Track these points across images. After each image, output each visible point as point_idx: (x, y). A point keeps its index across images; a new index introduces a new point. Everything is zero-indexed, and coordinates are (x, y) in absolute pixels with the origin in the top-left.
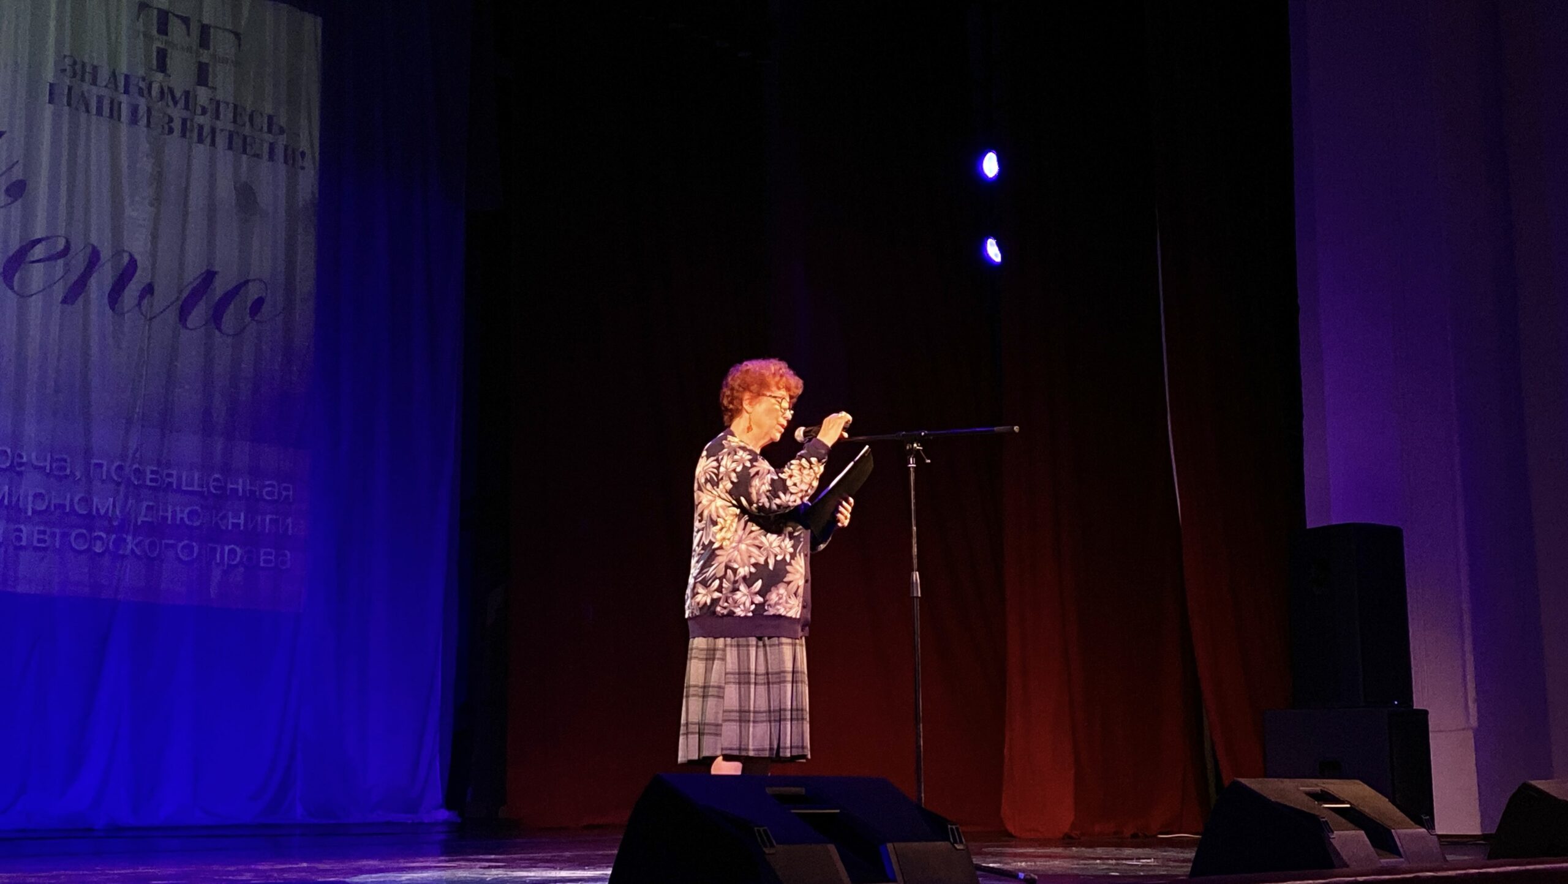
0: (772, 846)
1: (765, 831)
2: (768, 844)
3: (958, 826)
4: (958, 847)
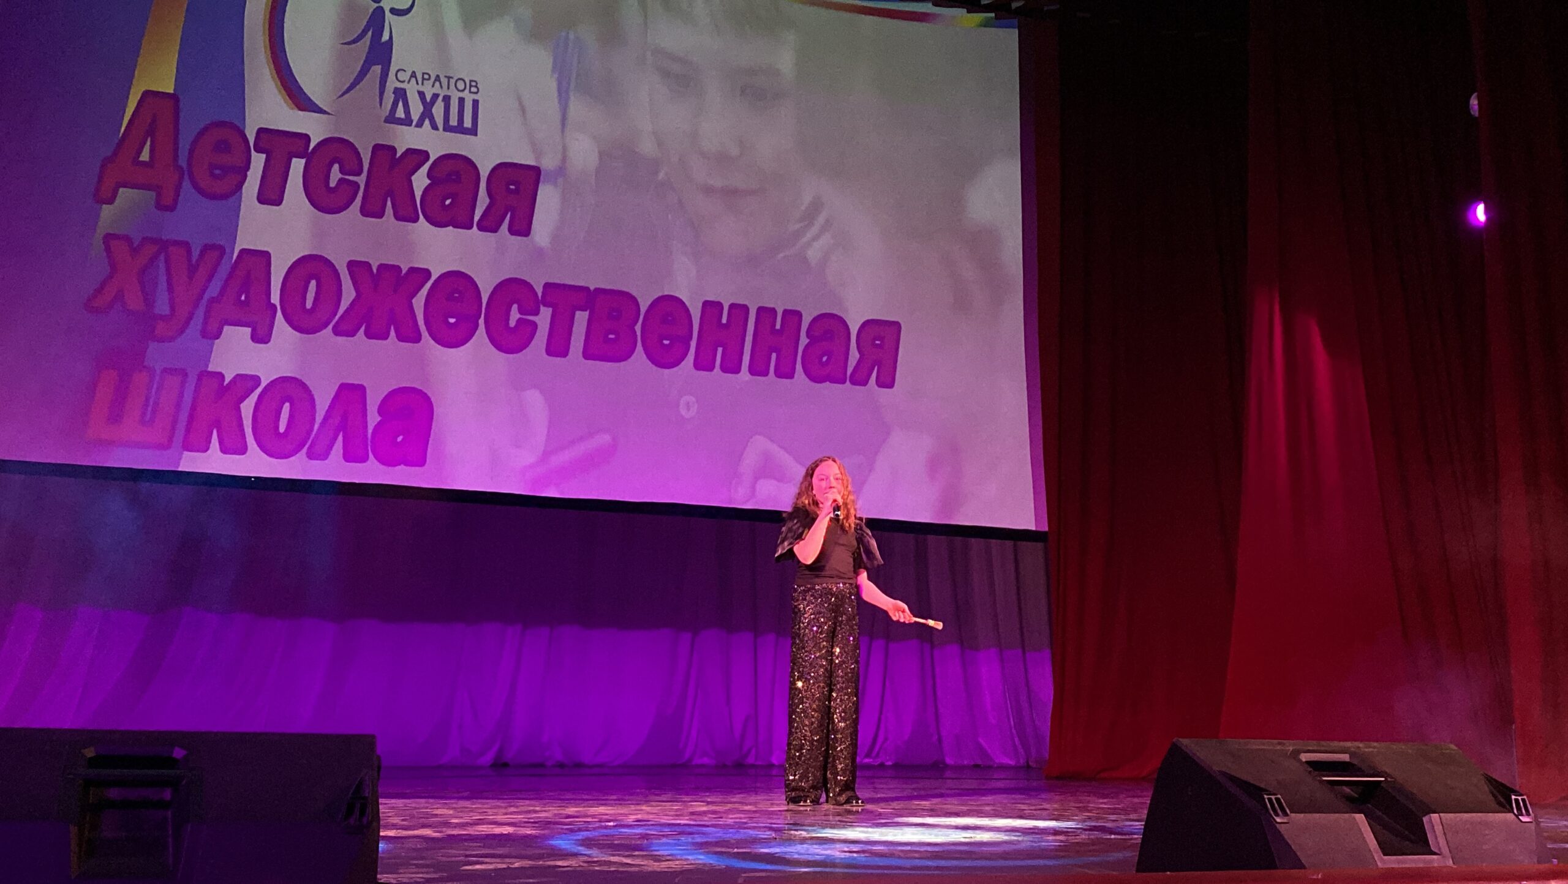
0: (1285, 814)
1: (1276, 799)
2: (1279, 811)
3: (1525, 797)
4: (1524, 819)
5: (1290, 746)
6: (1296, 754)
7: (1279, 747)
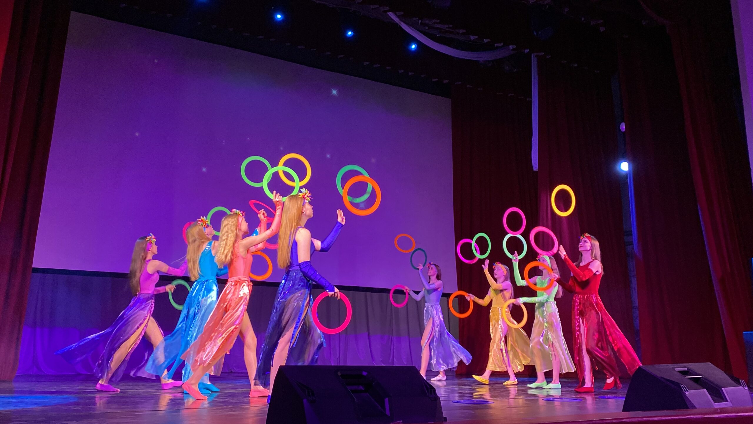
5: (671, 366)
6: (673, 369)
7: (668, 367)
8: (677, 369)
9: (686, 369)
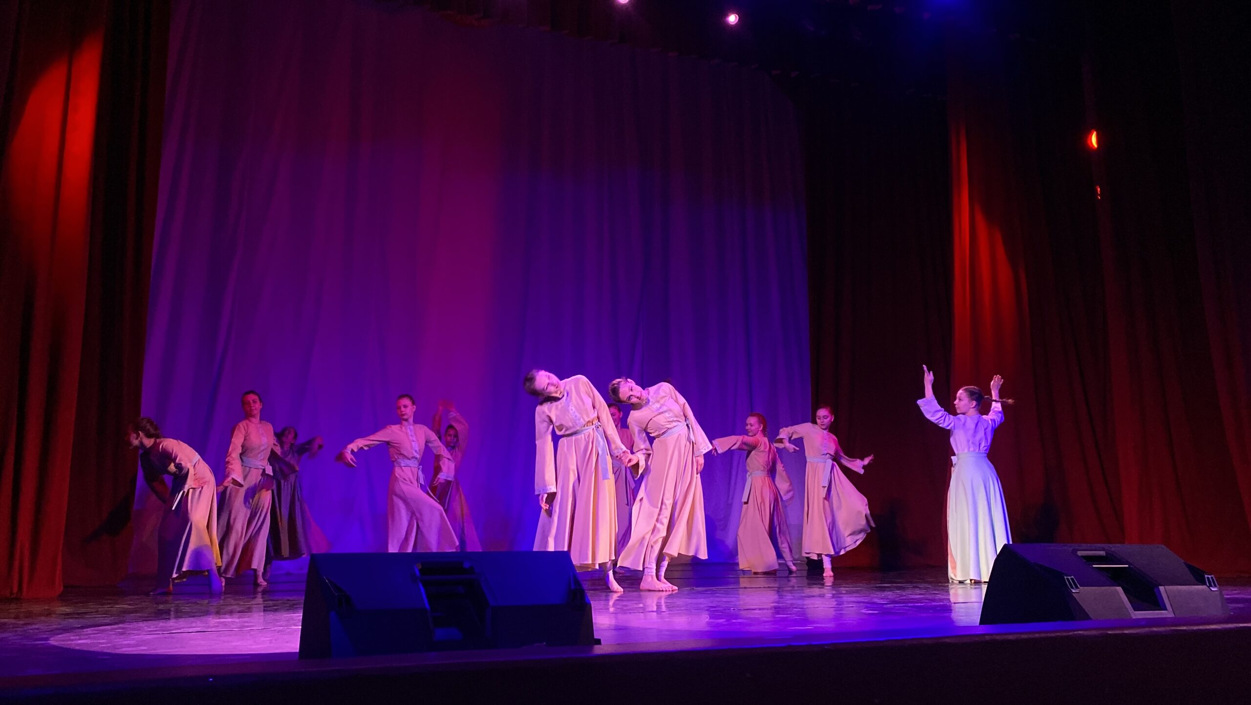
8: (1080, 553)
9: (1103, 553)
